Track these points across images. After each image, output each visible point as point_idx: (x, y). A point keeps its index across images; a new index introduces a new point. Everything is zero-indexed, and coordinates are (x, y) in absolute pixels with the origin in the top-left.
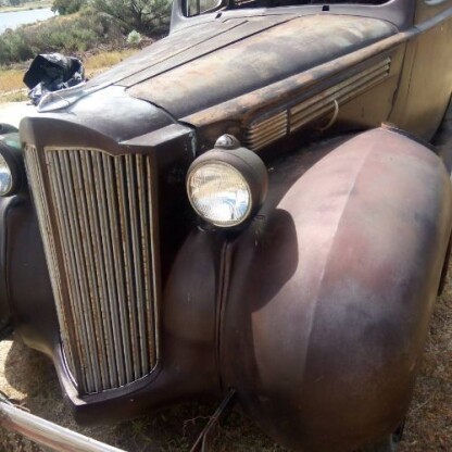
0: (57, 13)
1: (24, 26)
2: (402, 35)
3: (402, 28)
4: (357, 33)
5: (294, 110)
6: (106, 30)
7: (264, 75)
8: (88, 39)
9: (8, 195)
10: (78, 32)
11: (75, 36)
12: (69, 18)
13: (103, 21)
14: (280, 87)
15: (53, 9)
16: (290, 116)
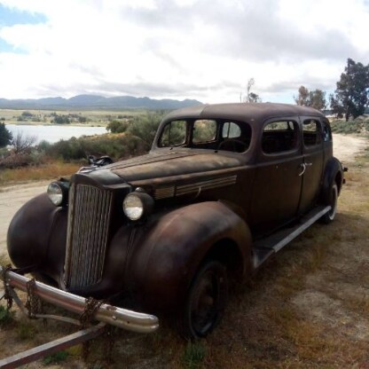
0: (110, 131)
1: (85, 137)
2: (246, 167)
3: (247, 164)
4: (221, 163)
5: (178, 188)
6: (136, 147)
7: (168, 173)
8: (123, 150)
9: (59, 206)
10: (117, 146)
11: (115, 148)
12: (117, 135)
13: (135, 141)
14: (174, 178)
15: (108, 129)
16: (176, 189)
